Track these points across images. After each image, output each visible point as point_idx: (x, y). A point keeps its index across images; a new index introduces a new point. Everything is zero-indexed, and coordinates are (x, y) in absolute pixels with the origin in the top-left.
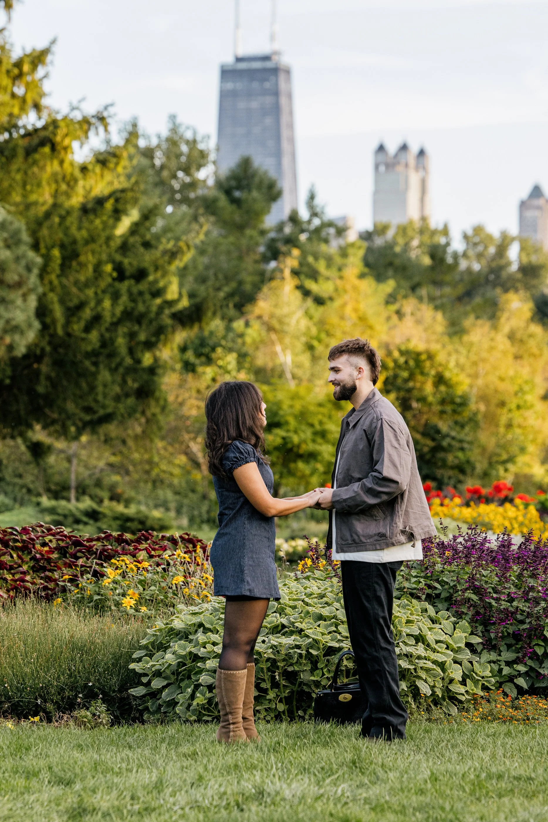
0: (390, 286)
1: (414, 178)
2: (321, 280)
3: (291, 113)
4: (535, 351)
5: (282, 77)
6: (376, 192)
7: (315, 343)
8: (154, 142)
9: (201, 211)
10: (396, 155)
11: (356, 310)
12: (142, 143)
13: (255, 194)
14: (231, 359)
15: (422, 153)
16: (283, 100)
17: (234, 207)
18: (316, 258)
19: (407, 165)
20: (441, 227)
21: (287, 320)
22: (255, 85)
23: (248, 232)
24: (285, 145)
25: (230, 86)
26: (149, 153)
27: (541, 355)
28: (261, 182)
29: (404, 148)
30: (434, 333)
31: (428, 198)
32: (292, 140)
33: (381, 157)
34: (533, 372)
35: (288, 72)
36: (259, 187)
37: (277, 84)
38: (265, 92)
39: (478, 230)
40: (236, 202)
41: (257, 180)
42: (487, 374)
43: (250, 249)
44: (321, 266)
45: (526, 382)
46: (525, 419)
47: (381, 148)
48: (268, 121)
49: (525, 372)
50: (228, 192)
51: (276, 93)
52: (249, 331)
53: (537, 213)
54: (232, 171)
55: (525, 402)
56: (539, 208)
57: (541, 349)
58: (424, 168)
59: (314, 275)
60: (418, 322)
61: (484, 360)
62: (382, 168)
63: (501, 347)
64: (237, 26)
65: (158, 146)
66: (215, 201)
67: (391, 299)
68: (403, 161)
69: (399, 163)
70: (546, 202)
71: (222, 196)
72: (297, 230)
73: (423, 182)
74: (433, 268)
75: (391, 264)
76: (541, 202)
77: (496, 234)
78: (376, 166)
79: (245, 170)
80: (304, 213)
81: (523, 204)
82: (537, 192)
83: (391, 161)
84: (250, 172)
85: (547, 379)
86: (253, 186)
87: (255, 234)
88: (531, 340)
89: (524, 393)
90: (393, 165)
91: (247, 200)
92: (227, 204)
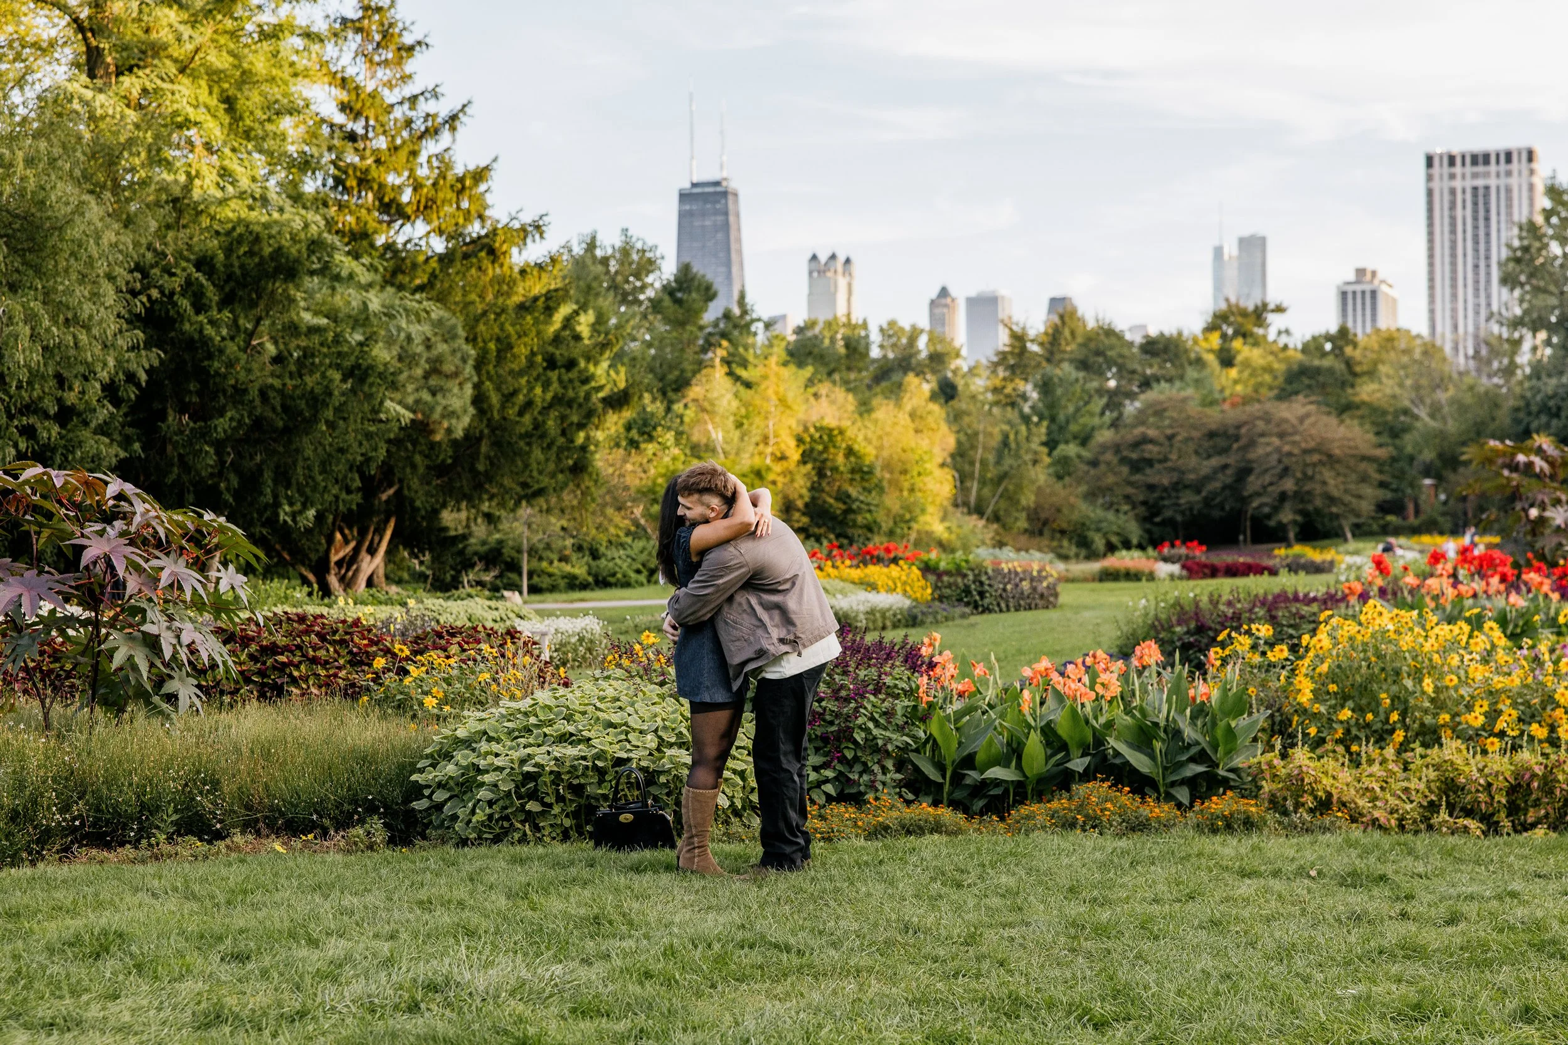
0: (809, 371)
1: (842, 282)
2: (750, 368)
3: (739, 230)
4: (933, 425)
5: (730, 198)
6: (810, 294)
8: (610, 251)
9: (650, 310)
10: (827, 263)
11: (777, 393)
12: (599, 253)
13: (694, 295)
14: (670, 437)
15: (848, 261)
16: (732, 219)
17: (677, 306)
18: (746, 350)
19: (835, 271)
20: (860, 322)
21: (716, 402)
22: (709, 206)
23: (689, 328)
24: (734, 256)
25: (687, 207)
26: (605, 261)
27: (938, 429)
28: (700, 285)
29: (833, 257)
30: (846, 412)
31: (854, 299)
32: (740, 252)
33: (814, 264)
34: (932, 444)
35: (736, 195)
36: (698, 289)
37: (727, 204)
38: (716, 212)
39: (892, 323)
40: (678, 302)
41: (696, 283)
42: (891, 446)
43: (691, 341)
44: (751, 358)
45: (926, 452)
46: (925, 484)
47: (814, 258)
48: (720, 236)
49: (925, 444)
50: (671, 293)
51: (726, 213)
52: (688, 412)
53: (945, 310)
54: (675, 275)
55: (925, 469)
56: (946, 306)
57: (938, 424)
58: (850, 275)
59: (744, 364)
60: (833, 402)
61: (888, 434)
62: (815, 274)
63: (902, 422)
64: (692, 158)
65: (613, 255)
66: (661, 301)
67: (810, 382)
68: (832, 268)
69: (829, 270)
70: (953, 300)
71: (667, 298)
72: (730, 325)
73: (850, 285)
74: (848, 356)
75: (810, 353)
76: (949, 300)
77: (907, 328)
78: (811, 273)
79: (686, 275)
80: (737, 311)
81: (932, 303)
82: (944, 292)
83: (822, 268)
84: (691, 276)
85: (944, 450)
86: (693, 288)
87: (695, 329)
88: (929, 416)
89: (924, 462)
90: (824, 272)
91: (687, 300)
92: (671, 304)
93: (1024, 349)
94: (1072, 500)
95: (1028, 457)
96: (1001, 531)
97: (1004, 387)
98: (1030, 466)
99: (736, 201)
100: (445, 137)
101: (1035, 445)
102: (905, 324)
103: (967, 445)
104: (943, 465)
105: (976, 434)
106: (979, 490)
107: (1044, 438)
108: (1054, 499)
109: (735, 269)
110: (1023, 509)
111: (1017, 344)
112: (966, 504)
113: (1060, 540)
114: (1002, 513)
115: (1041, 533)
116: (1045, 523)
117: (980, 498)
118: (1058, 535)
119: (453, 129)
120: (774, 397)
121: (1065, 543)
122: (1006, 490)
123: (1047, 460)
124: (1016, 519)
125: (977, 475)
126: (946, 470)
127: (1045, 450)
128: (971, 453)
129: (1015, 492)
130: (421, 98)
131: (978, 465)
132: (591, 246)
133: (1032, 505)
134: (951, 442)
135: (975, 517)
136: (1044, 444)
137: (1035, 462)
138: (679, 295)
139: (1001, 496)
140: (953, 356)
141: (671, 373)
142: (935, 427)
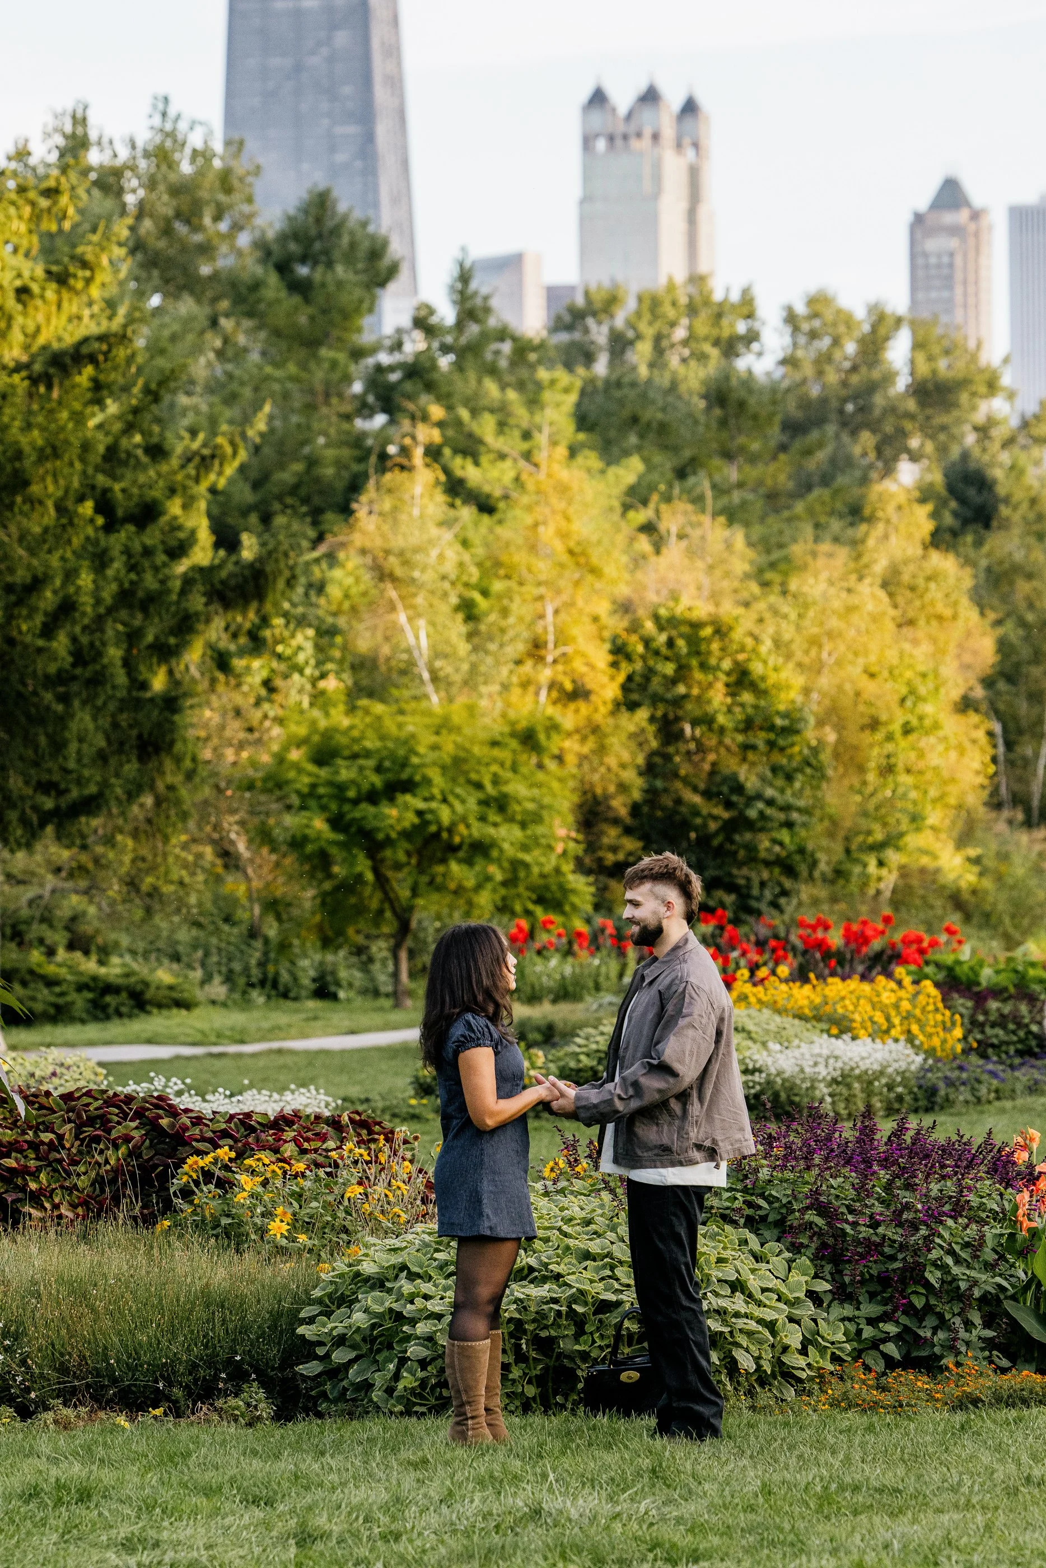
0: (630, 466)
1: (673, 168)
2: (489, 460)
4: (941, 608)
6: (586, 200)
7: (477, 596)
8: (124, 154)
9: (225, 304)
10: (629, 116)
11: (564, 535)
12: (94, 157)
13: (340, 270)
14: (304, 640)
15: (690, 108)
17: (296, 299)
18: (474, 412)
19: (656, 137)
20: (735, 297)
21: (419, 558)
23: (327, 352)
24: (381, 94)
26: (111, 180)
27: (955, 617)
28: (353, 245)
29: (650, 97)
30: (727, 574)
31: (703, 211)
32: (396, 83)
33: (597, 119)
34: (939, 653)
39: (818, 302)
40: (300, 288)
42: (839, 663)
43: (333, 390)
44: (486, 429)
45: (924, 676)
46: (921, 755)
47: (598, 98)
49: (921, 654)
50: (283, 268)
52: (336, 574)
53: (954, 243)
54: (290, 219)
55: (921, 718)
56: (956, 231)
57: (954, 605)
58: (696, 145)
59: (472, 449)
60: (694, 553)
61: (830, 635)
62: (601, 145)
63: (868, 605)
65: (131, 165)
66: (256, 286)
67: (634, 499)
68: (648, 132)
69: (639, 135)
70: (976, 215)
71: (273, 279)
73: (694, 175)
75: (632, 418)
76: (963, 216)
77: (860, 313)
78: (588, 142)
79: (319, 221)
81: (919, 220)
82: (950, 194)
83: (621, 128)
84: (330, 224)
85: (966, 667)
86: (337, 254)
87: (341, 357)
88: (932, 585)
89: (919, 699)
90: (625, 137)
91: (323, 285)
92: (283, 294)
103: (1025, 654)
104: (965, 705)
109: (383, 130)
112: (1019, 800)
126: (974, 718)
128: (1037, 674)
132: (77, 140)
134: (985, 647)
138: (303, 271)
140: (983, 389)
141: (282, 466)
142: (948, 612)
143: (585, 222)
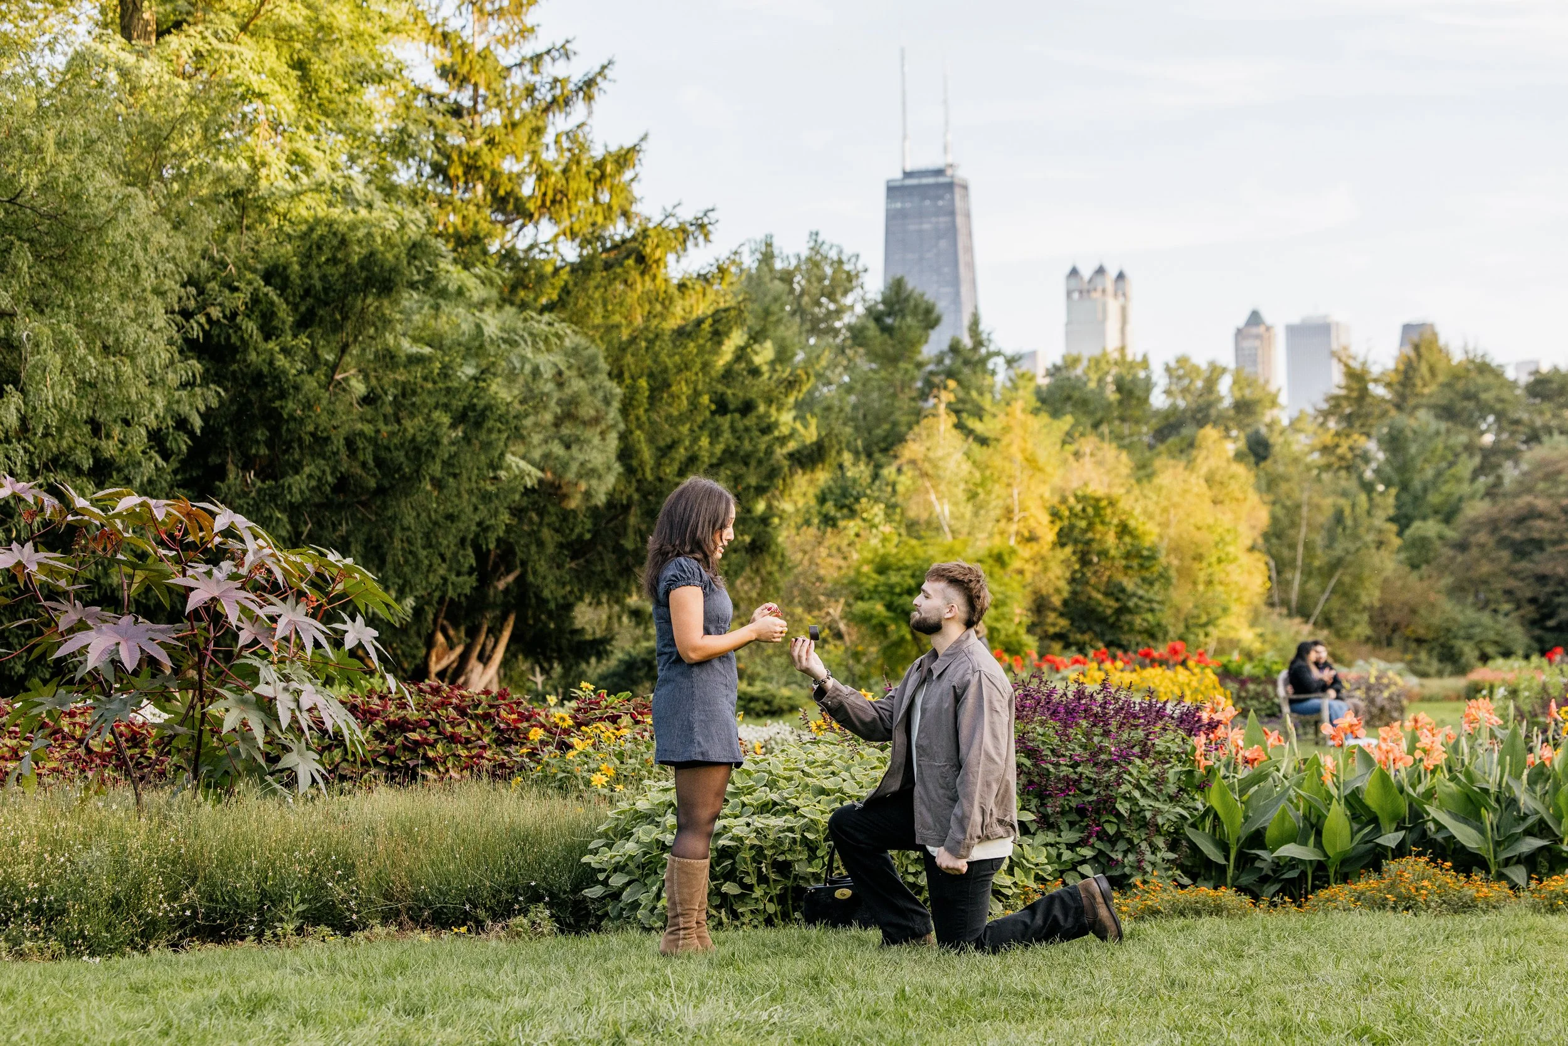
0: (1067, 422)
1: (1113, 306)
2: (986, 418)
3: (970, 235)
4: (1238, 494)
5: (958, 193)
6: (1068, 324)
7: (979, 490)
8: (793, 263)
9: (849, 342)
10: (1090, 281)
11: (1023, 451)
12: (778, 265)
13: (909, 320)
14: (878, 510)
15: (1121, 276)
16: (960, 220)
17: (886, 336)
18: (981, 394)
19: (1104, 291)
20: (1139, 358)
21: (941, 464)
22: (927, 203)
23: (902, 365)
24: (963, 272)
25: (899, 205)
26: (787, 278)
27: (1245, 499)
28: (916, 306)
29: (1101, 271)
30: (1118, 475)
31: (1129, 328)
32: (971, 266)
33: (1074, 282)
34: (1237, 519)
35: (965, 187)
36: (915, 312)
37: (953, 200)
38: (938, 212)
39: (1182, 361)
40: (887, 330)
41: (912, 303)
42: (1180, 522)
43: (906, 383)
44: (986, 402)
45: (1228, 531)
46: (1228, 574)
47: (1074, 272)
48: (943, 244)
49: (1226, 518)
50: (878, 318)
51: (952, 213)
52: (902, 478)
53: (1257, 343)
54: (883, 295)
55: (1227, 554)
56: (1258, 337)
57: (1245, 492)
58: (1124, 295)
59: (979, 413)
60: (1100, 463)
61: (1175, 506)
62: (1076, 295)
63: (1196, 490)
64: (905, 137)
65: (797, 268)
66: (864, 329)
67: (1068, 438)
68: (1100, 288)
69: (1095, 289)
70: (1268, 329)
71: (872, 325)
72: (959, 361)
73: (1124, 310)
74: (1120, 402)
75: (1069, 398)
76: (1261, 330)
77: (1204, 366)
78: (1069, 294)
79: (897, 293)
80: (967, 342)
81: (1239, 332)
82: (1255, 318)
83: (1085, 287)
84: (903, 296)
85: (1253, 527)
86: (907, 311)
87: (910, 367)
88: (1232, 482)
89: (1226, 544)
90: (1088, 291)
91: (900, 328)
92: (878, 333)
93: (1364, 393)
94: (1432, 596)
95: (1370, 538)
96: (1333, 639)
97: (1337, 446)
98: (1373, 551)
99: (966, 196)
100: (579, 108)
101: (1379, 520)
102: (1201, 361)
103: (1286, 522)
104: (1252, 549)
105: (1298, 507)
106: (1303, 584)
107: (1391, 512)
108: (1407, 596)
109: (964, 290)
110: (1365, 609)
111: (1355, 385)
112: (1285, 603)
113: (1415, 653)
114: (1335, 615)
115: (1389, 643)
116: (1395, 628)
117: (1304, 596)
118: (1413, 645)
119: (589, 98)
120: (1019, 457)
121: (1423, 656)
122: (1340, 583)
123: (1397, 542)
124: (1355, 623)
125: (1299, 563)
126: (1257, 555)
127: (1394, 527)
128: (1292, 532)
129: (1352, 586)
130: (547, 58)
131: (1300, 549)
132: (767, 257)
133: (1377, 604)
134: (1263, 517)
135: (1297, 620)
136: (1391, 520)
137: (1380, 544)
139: (1333, 592)
140: (1268, 404)
141: (878, 426)
142: (1241, 496)
143: (1068, 334)
